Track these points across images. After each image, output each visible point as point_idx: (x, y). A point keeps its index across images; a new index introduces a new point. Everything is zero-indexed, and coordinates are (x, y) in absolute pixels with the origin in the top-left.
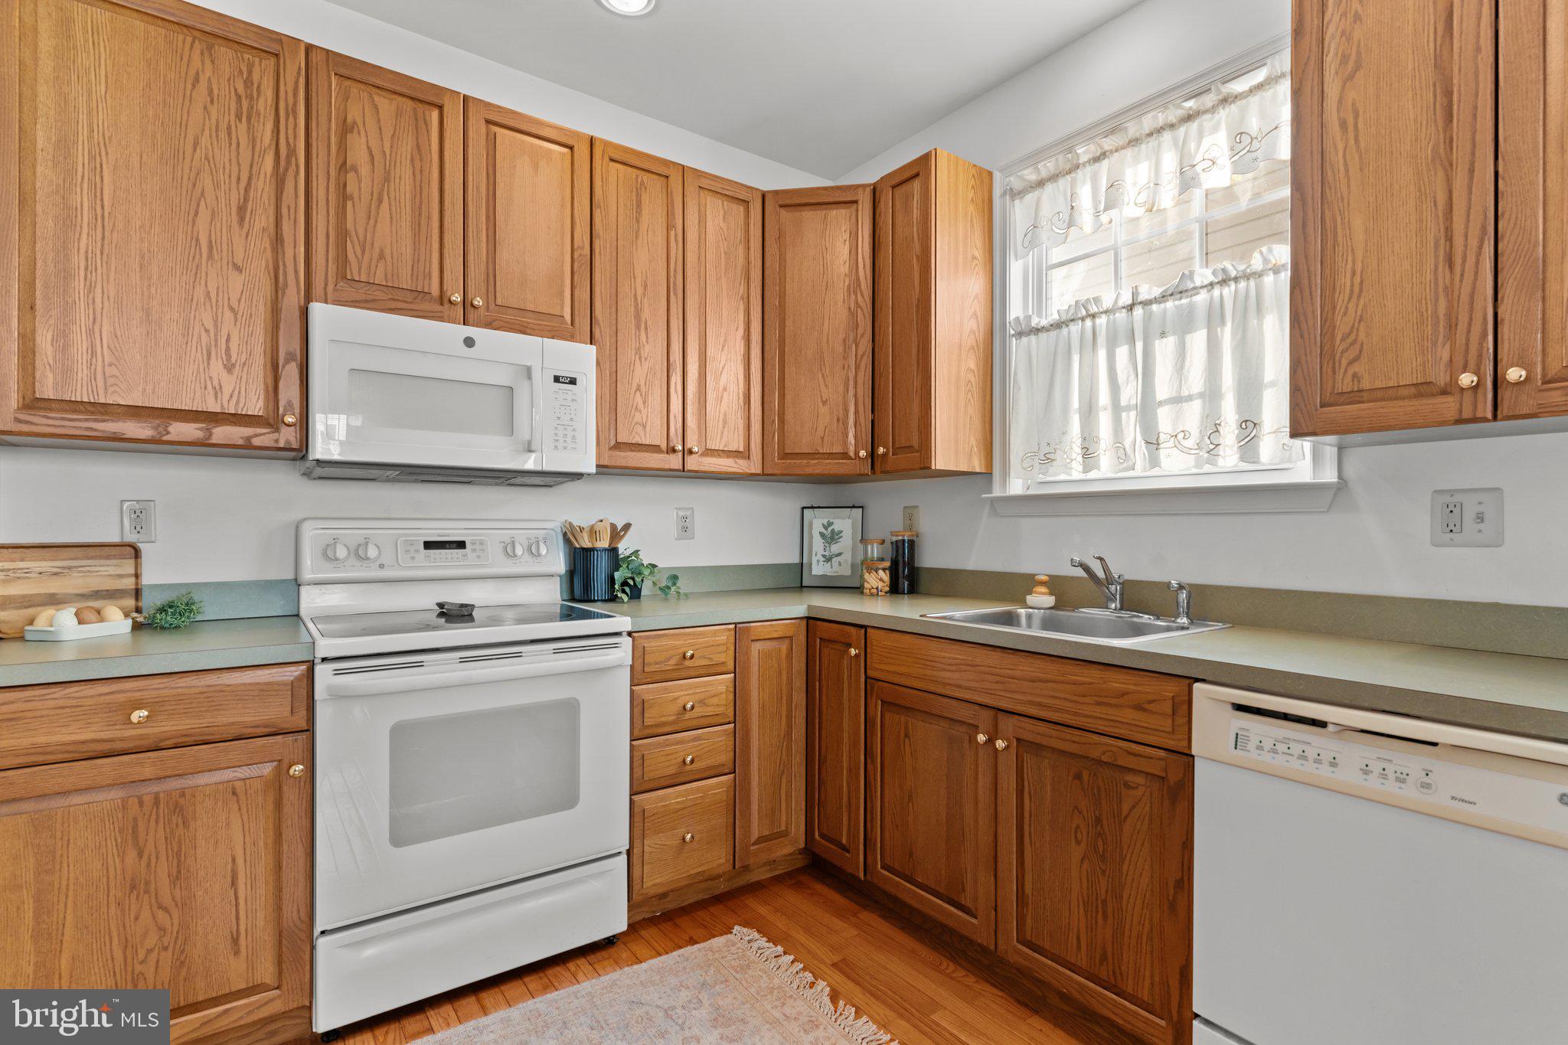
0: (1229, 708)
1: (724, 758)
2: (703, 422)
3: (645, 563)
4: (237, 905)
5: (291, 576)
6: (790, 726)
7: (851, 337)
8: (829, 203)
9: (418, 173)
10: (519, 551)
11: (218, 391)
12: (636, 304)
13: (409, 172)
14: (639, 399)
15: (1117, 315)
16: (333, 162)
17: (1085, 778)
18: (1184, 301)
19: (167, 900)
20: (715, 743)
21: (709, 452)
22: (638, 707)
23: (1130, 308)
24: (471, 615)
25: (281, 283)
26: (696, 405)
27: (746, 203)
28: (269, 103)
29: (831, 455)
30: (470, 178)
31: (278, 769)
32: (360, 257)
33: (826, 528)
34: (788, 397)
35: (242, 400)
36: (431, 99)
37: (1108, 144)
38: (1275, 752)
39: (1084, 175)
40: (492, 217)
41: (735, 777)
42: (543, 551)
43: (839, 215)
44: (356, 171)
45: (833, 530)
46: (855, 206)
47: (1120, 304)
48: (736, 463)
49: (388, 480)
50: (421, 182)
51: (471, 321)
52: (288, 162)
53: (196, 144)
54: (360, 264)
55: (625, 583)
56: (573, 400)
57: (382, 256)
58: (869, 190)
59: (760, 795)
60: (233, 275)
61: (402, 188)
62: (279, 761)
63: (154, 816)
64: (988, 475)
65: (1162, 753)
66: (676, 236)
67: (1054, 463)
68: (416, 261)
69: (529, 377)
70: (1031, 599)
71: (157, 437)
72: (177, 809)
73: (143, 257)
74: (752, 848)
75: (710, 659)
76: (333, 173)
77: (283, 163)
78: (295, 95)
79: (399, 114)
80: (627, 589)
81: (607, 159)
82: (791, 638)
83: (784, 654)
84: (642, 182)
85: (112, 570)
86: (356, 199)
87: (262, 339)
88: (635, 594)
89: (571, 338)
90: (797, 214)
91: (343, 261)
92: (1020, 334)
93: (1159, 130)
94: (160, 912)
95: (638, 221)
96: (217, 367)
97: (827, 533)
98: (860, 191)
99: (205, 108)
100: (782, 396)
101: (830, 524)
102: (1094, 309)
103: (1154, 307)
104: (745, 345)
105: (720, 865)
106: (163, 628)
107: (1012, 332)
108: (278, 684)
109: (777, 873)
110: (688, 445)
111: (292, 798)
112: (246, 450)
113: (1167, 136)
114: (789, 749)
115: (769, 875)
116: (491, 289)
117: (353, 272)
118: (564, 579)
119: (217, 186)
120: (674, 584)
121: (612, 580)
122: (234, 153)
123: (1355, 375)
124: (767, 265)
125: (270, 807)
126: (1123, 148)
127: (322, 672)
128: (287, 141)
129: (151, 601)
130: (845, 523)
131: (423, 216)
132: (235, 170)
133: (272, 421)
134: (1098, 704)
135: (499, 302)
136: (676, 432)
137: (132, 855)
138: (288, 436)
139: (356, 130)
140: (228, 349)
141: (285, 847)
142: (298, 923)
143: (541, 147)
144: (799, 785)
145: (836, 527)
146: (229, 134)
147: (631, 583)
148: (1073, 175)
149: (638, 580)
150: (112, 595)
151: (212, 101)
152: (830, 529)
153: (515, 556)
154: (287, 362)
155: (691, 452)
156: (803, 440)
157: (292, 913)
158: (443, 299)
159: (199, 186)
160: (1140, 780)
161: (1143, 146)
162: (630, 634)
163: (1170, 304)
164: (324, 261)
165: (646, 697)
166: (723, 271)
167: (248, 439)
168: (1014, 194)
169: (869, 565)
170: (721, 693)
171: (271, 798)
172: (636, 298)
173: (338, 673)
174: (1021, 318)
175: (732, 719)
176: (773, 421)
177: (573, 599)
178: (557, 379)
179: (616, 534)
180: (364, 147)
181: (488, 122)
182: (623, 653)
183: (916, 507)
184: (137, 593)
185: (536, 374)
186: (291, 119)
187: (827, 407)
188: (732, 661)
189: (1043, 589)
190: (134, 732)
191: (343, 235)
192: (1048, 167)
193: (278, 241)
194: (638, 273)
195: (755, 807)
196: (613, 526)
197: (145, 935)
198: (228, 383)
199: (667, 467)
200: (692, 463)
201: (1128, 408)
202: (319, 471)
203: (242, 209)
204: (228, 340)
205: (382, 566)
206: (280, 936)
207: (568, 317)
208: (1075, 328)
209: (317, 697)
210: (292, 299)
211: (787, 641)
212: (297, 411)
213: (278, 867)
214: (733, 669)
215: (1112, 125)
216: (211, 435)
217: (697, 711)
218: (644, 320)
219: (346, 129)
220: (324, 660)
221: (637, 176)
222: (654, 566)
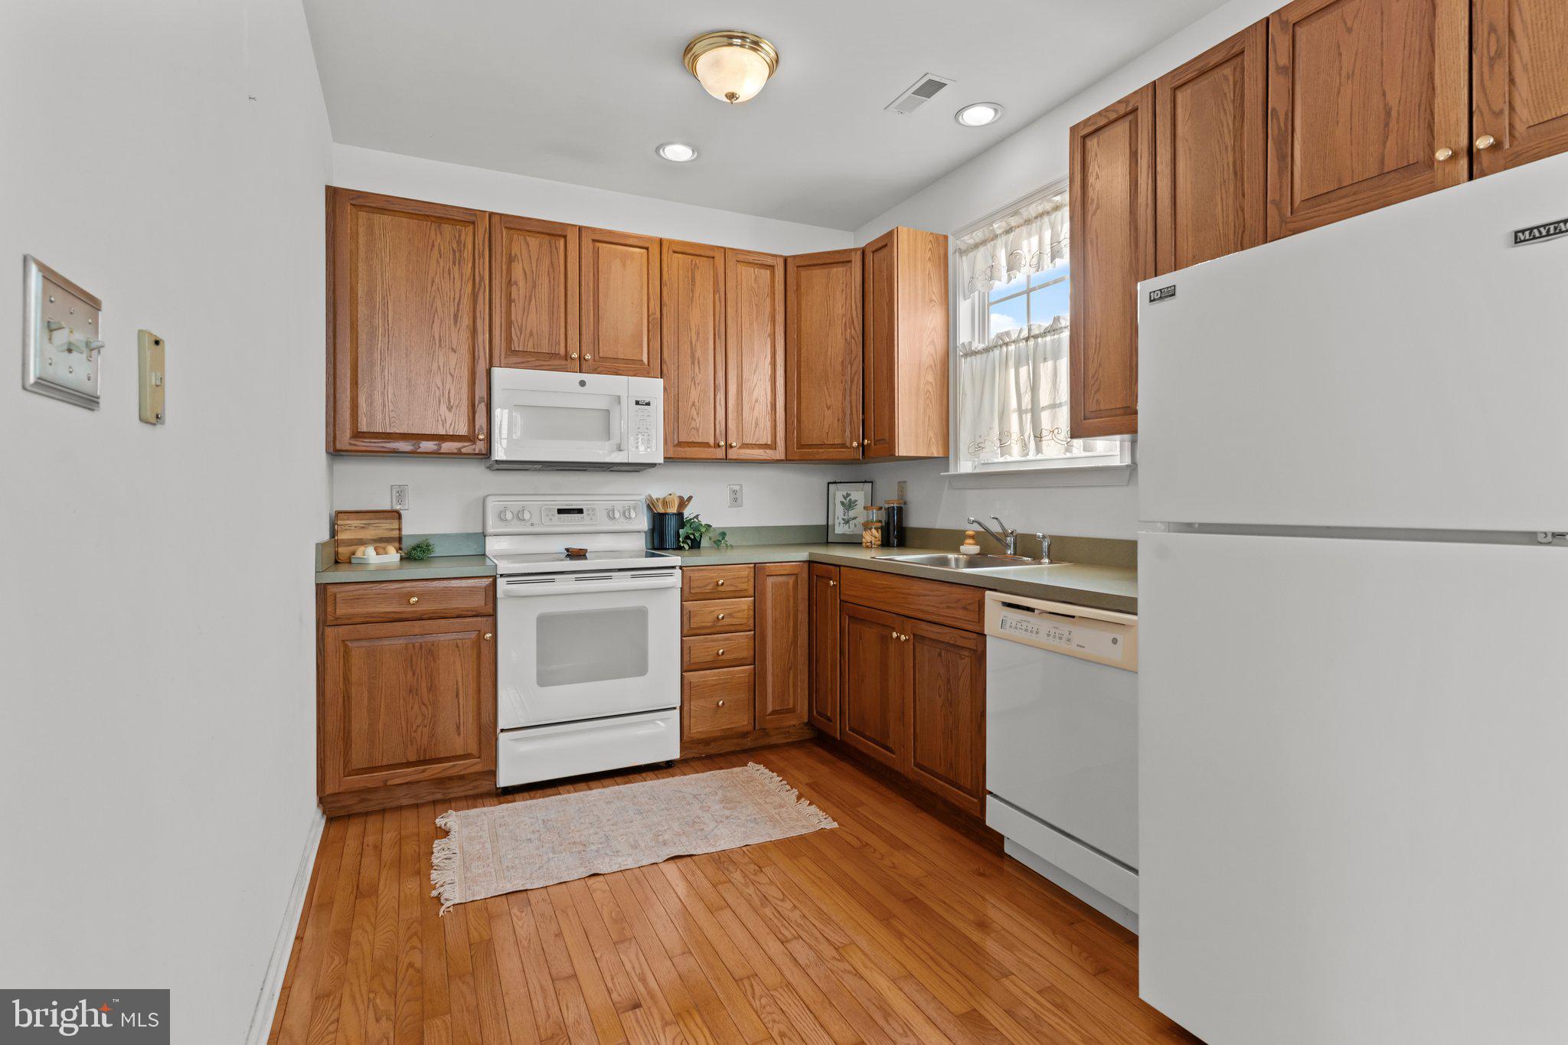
0: (1000, 604)
1: (746, 653)
2: (740, 425)
3: (703, 523)
4: (459, 708)
5: (480, 531)
6: (795, 636)
7: (848, 360)
8: (832, 263)
9: (552, 280)
10: (617, 515)
11: (444, 422)
12: (692, 347)
13: (547, 281)
14: (694, 412)
15: (1021, 344)
16: (504, 281)
17: (943, 655)
18: (1056, 337)
19: (426, 701)
20: (741, 642)
21: (745, 446)
22: (685, 615)
23: (1027, 339)
24: (585, 555)
25: (476, 358)
26: (735, 413)
27: (771, 267)
28: (470, 251)
29: (833, 446)
30: (583, 278)
31: (479, 635)
32: (519, 335)
33: (845, 498)
34: (803, 405)
35: (456, 426)
36: (560, 233)
37: (1014, 221)
38: (1016, 628)
39: (1000, 242)
40: (596, 301)
41: (755, 668)
42: (633, 515)
43: (838, 271)
44: (517, 285)
45: (850, 499)
46: (849, 265)
47: (1022, 337)
48: (765, 452)
49: (536, 470)
50: (554, 285)
51: (584, 370)
52: (480, 285)
53: (433, 282)
54: (519, 340)
55: (687, 537)
56: (648, 416)
57: (531, 334)
58: (859, 253)
59: (773, 682)
60: (452, 354)
61: (543, 290)
62: (479, 631)
63: (420, 655)
64: (946, 458)
65: (975, 635)
66: (720, 297)
67: (984, 450)
68: (551, 334)
69: (620, 403)
70: (963, 548)
71: (414, 450)
72: (430, 652)
73: (407, 350)
74: (768, 717)
75: (737, 586)
76: (504, 288)
77: (477, 286)
78: (483, 245)
79: (541, 246)
80: (689, 542)
81: (671, 252)
82: (796, 575)
83: (791, 585)
84: (696, 264)
85: (388, 526)
86: (517, 301)
87: (466, 391)
88: (695, 545)
89: (647, 374)
90: (809, 272)
91: (509, 340)
92: (966, 355)
93: (1041, 215)
94: (423, 706)
95: (692, 291)
96: (444, 408)
97: (846, 502)
98: (853, 253)
99: (437, 261)
100: (799, 403)
101: (848, 495)
102: (1007, 340)
103: (1040, 340)
104: (772, 367)
105: (743, 726)
106: (415, 559)
107: (961, 354)
108: (478, 587)
109: (790, 740)
110: (729, 442)
111: (486, 651)
112: (458, 455)
113: (1046, 219)
114: (795, 652)
115: (785, 741)
116: (596, 348)
117: (516, 346)
118: (649, 535)
119: (443, 305)
120: (723, 538)
121: (678, 535)
122: (452, 284)
123: (1097, 400)
124: (788, 310)
125: (475, 656)
126: (1021, 225)
127: (501, 582)
128: (479, 273)
129: (407, 544)
130: (859, 494)
131: (555, 306)
132: (452, 293)
133: (471, 438)
134: (948, 607)
135: (601, 355)
136: (720, 432)
137: (410, 673)
138: (480, 446)
139: (516, 260)
140: (449, 398)
141: (482, 680)
142: (489, 723)
143: (627, 252)
144: (804, 677)
145: (853, 497)
146: (449, 274)
147: (692, 537)
148: (995, 242)
149: (697, 535)
150: (388, 540)
151: (441, 257)
152: (848, 499)
153: (615, 518)
154: (480, 403)
155: (731, 447)
156: (814, 436)
157: (486, 717)
158: (567, 356)
159: (434, 305)
160: (966, 653)
161: (1034, 225)
162: (681, 568)
163: (1048, 338)
164: (499, 342)
165: (692, 609)
166: (755, 317)
167: (460, 449)
168: (962, 252)
169: (867, 526)
170: (744, 610)
171: (475, 652)
172: (691, 343)
173: (509, 583)
174: (966, 344)
175: (752, 628)
176: (793, 422)
177: (654, 549)
178: (637, 403)
179: (683, 503)
180: (521, 269)
181: (594, 241)
182: (675, 579)
183: (905, 482)
184: (400, 539)
185: (624, 401)
186: (482, 259)
187: (830, 411)
188: (752, 589)
189: (970, 541)
190: (410, 609)
191: (509, 324)
192: (978, 235)
193: (474, 332)
194: (693, 326)
195: (770, 690)
196: (681, 498)
197: (416, 717)
198: (450, 416)
199: (714, 457)
200: (732, 454)
201: (1026, 411)
202: (497, 466)
203: (456, 316)
204: (449, 393)
205: (532, 525)
206: (480, 729)
207: (645, 360)
208: (997, 352)
209: (498, 596)
210: (482, 366)
211: (794, 577)
212: (485, 431)
213: (479, 691)
214: (753, 595)
215: (1014, 209)
216: (441, 448)
217: (727, 621)
218: (697, 358)
219: (511, 260)
220: (501, 575)
221: (692, 261)
222: (709, 526)
